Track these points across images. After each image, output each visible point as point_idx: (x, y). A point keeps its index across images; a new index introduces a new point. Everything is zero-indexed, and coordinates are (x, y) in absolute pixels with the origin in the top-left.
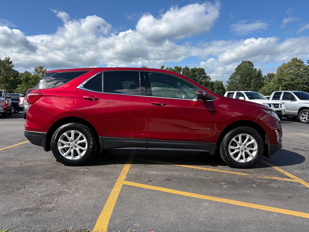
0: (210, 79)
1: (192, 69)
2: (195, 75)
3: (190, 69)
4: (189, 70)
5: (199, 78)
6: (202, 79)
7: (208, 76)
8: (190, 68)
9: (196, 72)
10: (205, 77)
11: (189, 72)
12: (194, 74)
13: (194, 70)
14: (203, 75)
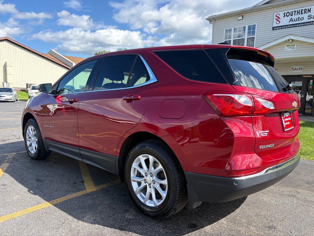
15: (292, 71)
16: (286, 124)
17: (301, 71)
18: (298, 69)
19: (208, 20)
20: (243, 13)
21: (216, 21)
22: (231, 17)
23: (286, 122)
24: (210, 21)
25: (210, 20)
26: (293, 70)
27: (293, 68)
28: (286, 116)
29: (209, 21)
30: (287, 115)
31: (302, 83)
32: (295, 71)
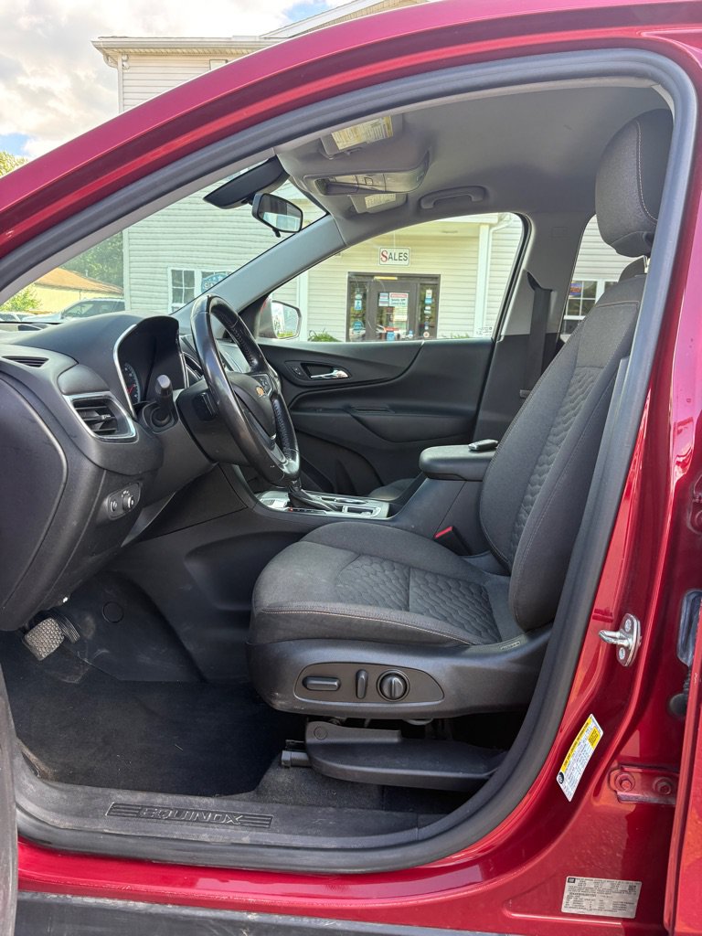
15: (382, 263)
17: (403, 262)
18: (397, 257)
19: (99, 48)
20: (228, 51)
21: (132, 58)
22: (184, 54)
24: (107, 56)
25: (109, 52)
26: (384, 259)
27: (385, 253)
29: (104, 53)
31: (407, 299)
32: (388, 262)
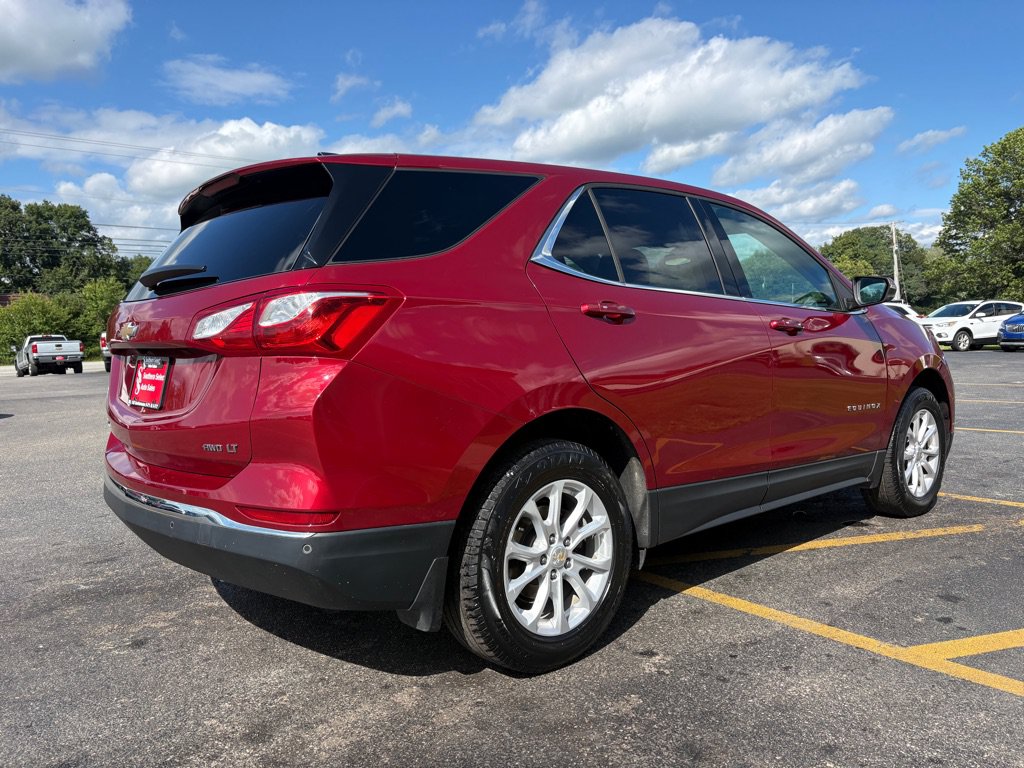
0: (114, 249)
1: (31, 209)
2: (48, 229)
3: (22, 207)
4: (20, 211)
5: (68, 245)
6: (82, 247)
7: (104, 237)
8: (24, 203)
9: (51, 218)
10: (93, 242)
11: (21, 219)
12: (44, 226)
13: (40, 213)
14: (84, 233)
16: (144, 388)
23: (145, 382)
28: (150, 366)
30: (153, 363)
